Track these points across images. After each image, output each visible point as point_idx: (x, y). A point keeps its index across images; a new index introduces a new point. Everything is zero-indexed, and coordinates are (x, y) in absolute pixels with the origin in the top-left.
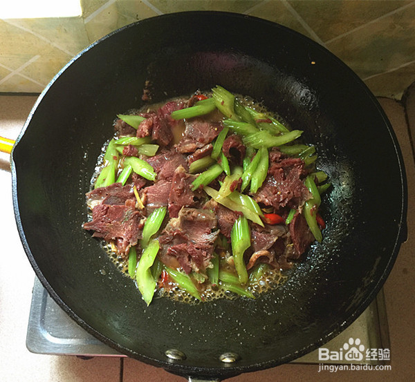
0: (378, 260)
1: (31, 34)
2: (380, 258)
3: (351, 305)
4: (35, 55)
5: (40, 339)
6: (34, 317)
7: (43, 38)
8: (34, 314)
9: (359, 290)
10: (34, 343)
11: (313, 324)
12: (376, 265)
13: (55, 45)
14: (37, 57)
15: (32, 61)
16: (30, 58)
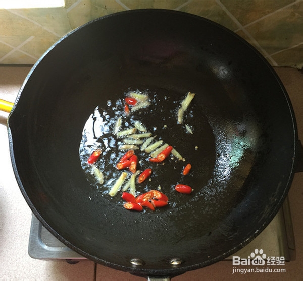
0: (279, 185)
1: (27, 20)
2: (280, 183)
3: (261, 218)
4: (30, 36)
5: (39, 248)
6: (34, 232)
7: (36, 23)
8: (34, 230)
9: (267, 207)
10: (34, 251)
11: (236, 234)
12: (278, 188)
13: (45, 28)
14: (32, 37)
15: (28, 40)
16: (27, 38)
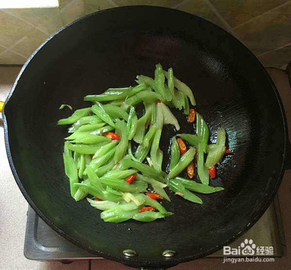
0: (270, 180)
1: (21, 20)
2: (271, 178)
3: (253, 212)
4: (23, 36)
5: (35, 249)
6: (29, 233)
7: (30, 24)
8: (29, 230)
9: (257, 201)
10: (30, 252)
12: (269, 183)
13: (38, 28)
14: (25, 38)
15: (21, 40)
